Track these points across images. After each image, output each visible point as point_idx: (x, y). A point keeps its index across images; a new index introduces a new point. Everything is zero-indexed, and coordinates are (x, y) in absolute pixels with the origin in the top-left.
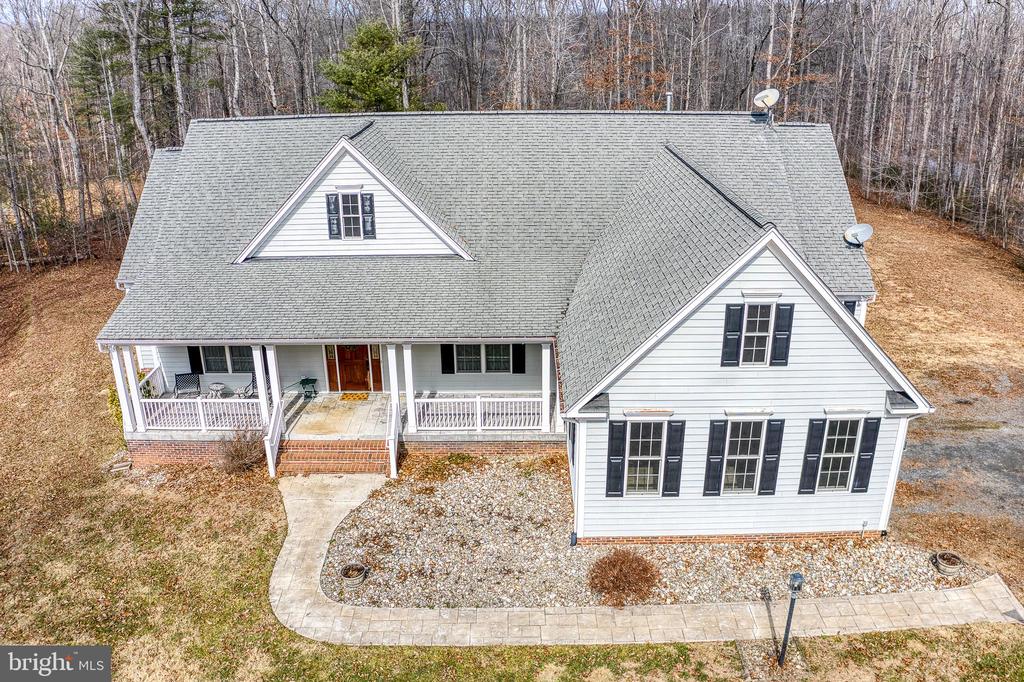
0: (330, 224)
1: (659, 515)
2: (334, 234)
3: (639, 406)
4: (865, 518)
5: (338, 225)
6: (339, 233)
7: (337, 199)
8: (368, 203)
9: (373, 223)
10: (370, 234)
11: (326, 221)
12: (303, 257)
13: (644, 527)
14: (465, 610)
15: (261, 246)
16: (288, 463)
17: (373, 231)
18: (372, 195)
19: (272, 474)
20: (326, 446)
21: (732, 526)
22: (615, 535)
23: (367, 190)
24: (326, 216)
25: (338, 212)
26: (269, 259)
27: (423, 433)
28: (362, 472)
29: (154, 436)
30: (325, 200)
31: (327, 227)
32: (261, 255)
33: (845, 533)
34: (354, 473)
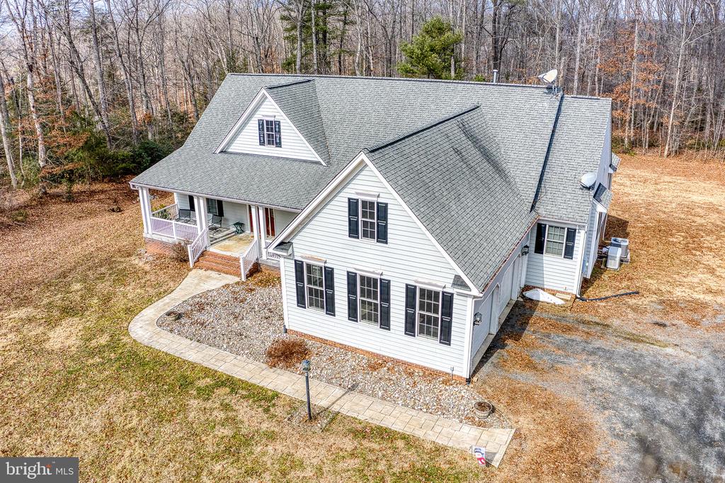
0: (260, 137)
1: (326, 326)
2: (262, 143)
3: (308, 254)
4: (453, 364)
5: (264, 137)
6: (264, 142)
7: (263, 123)
8: (277, 126)
9: (280, 138)
10: (279, 145)
11: (258, 135)
12: (247, 154)
13: (318, 331)
14: (204, 346)
15: (229, 144)
16: (203, 262)
17: (280, 143)
18: (279, 122)
19: (191, 266)
20: (223, 257)
21: (367, 345)
22: (306, 332)
23: (277, 119)
24: (258, 132)
25: (263, 130)
26: (231, 153)
27: (269, 261)
28: (231, 274)
29: (155, 237)
30: (257, 122)
31: (258, 138)
32: (230, 150)
33: (440, 372)
34: (227, 274)
